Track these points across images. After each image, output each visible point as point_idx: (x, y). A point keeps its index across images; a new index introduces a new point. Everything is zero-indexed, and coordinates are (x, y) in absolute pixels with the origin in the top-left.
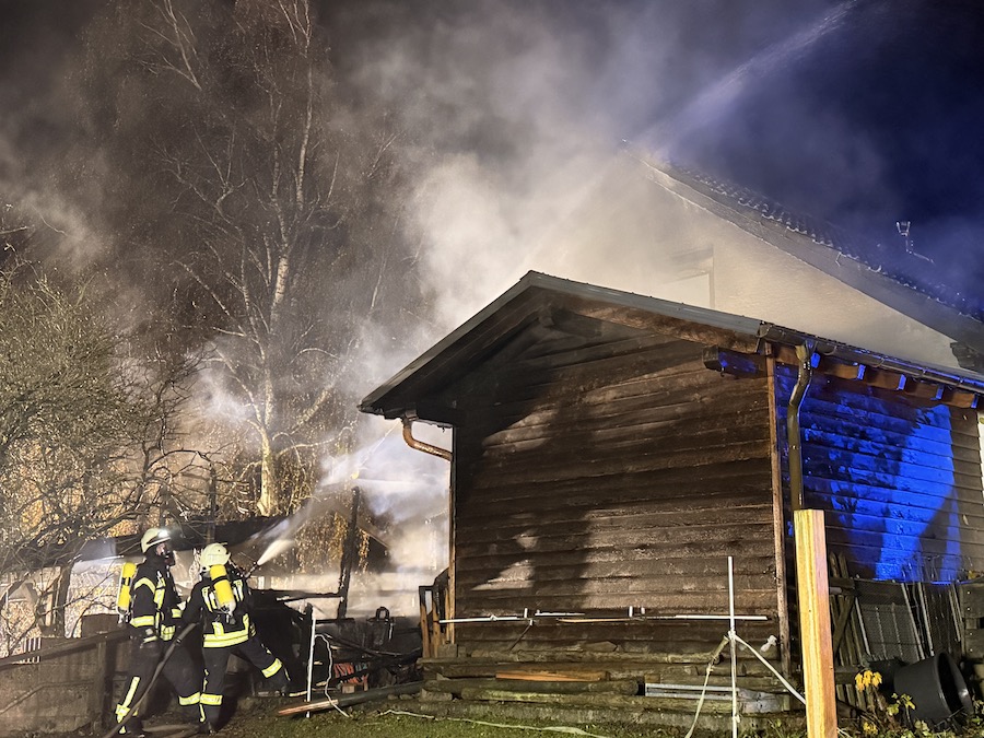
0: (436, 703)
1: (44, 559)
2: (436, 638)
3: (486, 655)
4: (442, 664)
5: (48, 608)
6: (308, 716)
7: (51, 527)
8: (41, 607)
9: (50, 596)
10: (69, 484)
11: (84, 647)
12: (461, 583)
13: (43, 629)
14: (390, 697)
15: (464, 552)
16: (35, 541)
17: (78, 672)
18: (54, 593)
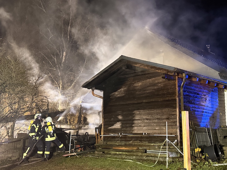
0: (99, 154)
1: (9, 120)
2: (99, 140)
3: (110, 143)
4: (100, 145)
5: (10, 131)
6: (69, 157)
7: (11, 113)
8: (8, 131)
9: (10, 129)
10: (15, 103)
11: (18, 140)
12: (105, 127)
13: (9, 136)
14: (88, 153)
15: (106, 120)
16: (7, 116)
17: (17, 146)
18: (11, 128)
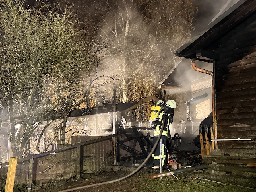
0: (218, 175)
3: (237, 155)
6: (161, 178)
11: (72, 148)
13: (58, 141)
17: (70, 157)
18: (61, 128)
